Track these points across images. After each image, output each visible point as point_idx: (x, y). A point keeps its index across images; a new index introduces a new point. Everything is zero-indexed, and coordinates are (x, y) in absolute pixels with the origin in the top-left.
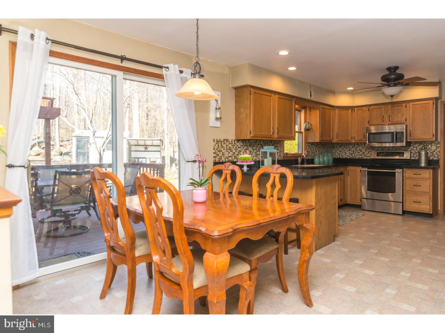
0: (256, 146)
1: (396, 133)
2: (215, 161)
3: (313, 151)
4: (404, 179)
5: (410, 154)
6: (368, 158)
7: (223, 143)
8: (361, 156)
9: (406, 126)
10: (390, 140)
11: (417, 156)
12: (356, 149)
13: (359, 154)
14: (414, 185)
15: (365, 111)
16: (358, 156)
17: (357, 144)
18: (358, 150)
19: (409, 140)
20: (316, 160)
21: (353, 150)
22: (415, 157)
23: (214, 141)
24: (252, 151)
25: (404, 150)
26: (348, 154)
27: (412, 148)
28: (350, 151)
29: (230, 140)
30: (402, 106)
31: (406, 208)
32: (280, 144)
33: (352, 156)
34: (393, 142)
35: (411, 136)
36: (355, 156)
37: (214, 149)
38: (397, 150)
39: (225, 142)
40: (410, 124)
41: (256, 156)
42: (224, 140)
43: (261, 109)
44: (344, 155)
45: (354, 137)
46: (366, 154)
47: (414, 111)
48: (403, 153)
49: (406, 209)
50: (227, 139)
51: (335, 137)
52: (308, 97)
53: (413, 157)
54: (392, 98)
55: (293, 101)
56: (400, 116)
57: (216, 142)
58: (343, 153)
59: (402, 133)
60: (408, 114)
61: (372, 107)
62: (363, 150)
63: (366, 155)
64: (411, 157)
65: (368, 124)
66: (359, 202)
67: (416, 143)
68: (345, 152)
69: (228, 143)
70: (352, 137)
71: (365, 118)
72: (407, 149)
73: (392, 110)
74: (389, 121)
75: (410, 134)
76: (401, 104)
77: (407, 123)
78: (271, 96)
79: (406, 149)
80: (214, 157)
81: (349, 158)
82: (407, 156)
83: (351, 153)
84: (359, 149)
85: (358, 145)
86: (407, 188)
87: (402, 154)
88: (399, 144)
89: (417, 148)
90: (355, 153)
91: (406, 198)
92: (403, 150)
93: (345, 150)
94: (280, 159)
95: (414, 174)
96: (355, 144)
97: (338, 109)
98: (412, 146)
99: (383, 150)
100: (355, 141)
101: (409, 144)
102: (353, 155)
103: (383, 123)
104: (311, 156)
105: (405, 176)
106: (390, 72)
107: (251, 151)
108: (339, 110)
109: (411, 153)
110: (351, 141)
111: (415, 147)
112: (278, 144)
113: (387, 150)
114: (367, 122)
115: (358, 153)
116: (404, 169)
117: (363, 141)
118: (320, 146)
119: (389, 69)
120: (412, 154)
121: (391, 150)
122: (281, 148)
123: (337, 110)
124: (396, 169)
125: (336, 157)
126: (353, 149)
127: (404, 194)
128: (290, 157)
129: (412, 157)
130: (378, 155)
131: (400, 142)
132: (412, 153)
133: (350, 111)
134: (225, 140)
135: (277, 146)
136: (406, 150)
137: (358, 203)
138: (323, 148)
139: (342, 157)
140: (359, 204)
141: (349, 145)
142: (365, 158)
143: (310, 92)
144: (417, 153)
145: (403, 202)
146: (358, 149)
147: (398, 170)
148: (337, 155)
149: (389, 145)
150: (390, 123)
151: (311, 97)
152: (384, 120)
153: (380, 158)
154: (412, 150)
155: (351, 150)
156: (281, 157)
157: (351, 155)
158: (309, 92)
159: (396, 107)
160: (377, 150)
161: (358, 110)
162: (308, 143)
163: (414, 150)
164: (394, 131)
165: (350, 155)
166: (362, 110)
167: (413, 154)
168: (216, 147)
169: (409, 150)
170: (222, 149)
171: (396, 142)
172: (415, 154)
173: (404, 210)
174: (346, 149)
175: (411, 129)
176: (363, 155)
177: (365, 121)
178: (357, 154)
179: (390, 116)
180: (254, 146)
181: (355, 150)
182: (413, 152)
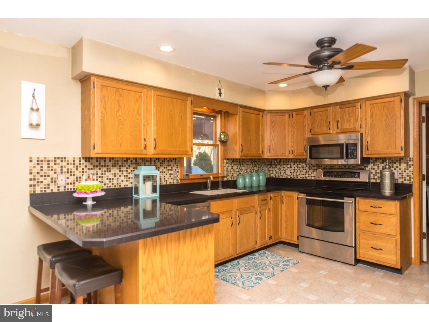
0: (127, 166)
1: (347, 145)
2: (33, 192)
3: (237, 170)
4: (357, 212)
5: (369, 175)
6: (313, 178)
7: (52, 164)
8: (304, 176)
9: (362, 135)
10: (339, 156)
11: (378, 177)
12: (298, 166)
13: (302, 173)
14: (371, 223)
15: (305, 116)
16: (301, 176)
17: (299, 159)
18: (301, 168)
19: (365, 156)
20: (240, 182)
21: (295, 168)
22: (376, 179)
23: (31, 161)
24: (118, 174)
25: (361, 169)
26: (288, 172)
27: (372, 167)
28: (290, 169)
29: (70, 159)
30: (355, 106)
31: (360, 255)
32: (175, 161)
33: (293, 176)
34: (342, 158)
35: (368, 149)
36: (296, 176)
37: (31, 173)
38: (351, 169)
39: (58, 161)
40: (367, 132)
41: (127, 181)
42: (55, 158)
43: (118, 111)
44: (283, 174)
45: (293, 151)
46: (310, 173)
47: (372, 114)
48: (359, 173)
49: (360, 257)
50: (63, 156)
51: (266, 151)
52: (217, 97)
53: (374, 179)
54: (326, 90)
55: (187, 101)
56: (352, 121)
57: (35, 161)
58: (282, 171)
59: (355, 145)
60: (364, 117)
61: (315, 110)
62: (307, 168)
63: (310, 175)
64: (370, 179)
65: (310, 134)
66: (297, 240)
67: (377, 159)
68: (285, 171)
69: (64, 164)
70: (290, 151)
71: (306, 125)
72: (365, 167)
73: (341, 113)
74: (338, 128)
75: (367, 147)
76: (353, 105)
77: (363, 131)
78: (142, 93)
79: (363, 167)
80: (31, 186)
81: (289, 177)
82: (363, 178)
83: (292, 171)
84: (302, 166)
85: (301, 161)
86: (361, 226)
87: (357, 174)
88: (352, 162)
89: (378, 167)
90: (296, 171)
91: (360, 240)
92: (359, 169)
93: (285, 168)
94: (175, 183)
95: (371, 206)
96: (296, 160)
97: (270, 114)
98: (372, 163)
99: (332, 168)
100: (294, 156)
101: (366, 161)
102: (295, 174)
103: (328, 131)
104: (233, 177)
105: (359, 208)
106: (322, 48)
107: (115, 174)
108: (271, 116)
109: (370, 173)
110: (288, 156)
111: (376, 165)
112: (172, 161)
113: (337, 168)
114: (309, 130)
115: (301, 171)
116: (357, 199)
117: (303, 156)
118: (248, 163)
119: (320, 43)
120: (372, 175)
121: (343, 169)
122: (177, 168)
123: (269, 116)
124: (345, 198)
125: (274, 177)
126: (294, 166)
127: (357, 235)
128: (192, 179)
129: (372, 179)
130: (324, 176)
131: (352, 158)
132: (372, 173)
133: (287, 116)
134: (58, 158)
135: (170, 165)
136: (363, 169)
137: (295, 241)
138: (253, 165)
139: (281, 177)
140: (296, 243)
141: (289, 161)
142: (309, 178)
143: (220, 90)
144: (378, 173)
145: (355, 247)
146: (300, 166)
147: (347, 201)
148: (275, 173)
149: (338, 162)
150: (339, 131)
151: (220, 95)
152: (331, 128)
153: (328, 179)
154: (372, 169)
155: (292, 168)
156: (177, 180)
157: (292, 174)
158: (217, 89)
159: (347, 109)
160: (325, 168)
161: (297, 115)
162: (228, 159)
163: (374, 169)
164: (343, 143)
165: (290, 174)
166: (303, 114)
167: (374, 175)
168: (35, 171)
169: (367, 169)
170: (51, 173)
171: (347, 158)
172: (376, 175)
173: (357, 258)
174: (286, 166)
175: (369, 140)
176: (307, 175)
177: (306, 129)
178: (299, 172)
179: (338, 121)
180: (122, 166)
181: (296, 168)
182: (373, 171)
